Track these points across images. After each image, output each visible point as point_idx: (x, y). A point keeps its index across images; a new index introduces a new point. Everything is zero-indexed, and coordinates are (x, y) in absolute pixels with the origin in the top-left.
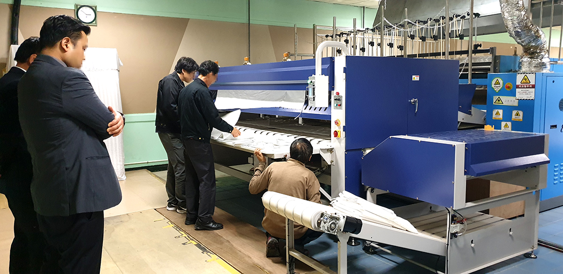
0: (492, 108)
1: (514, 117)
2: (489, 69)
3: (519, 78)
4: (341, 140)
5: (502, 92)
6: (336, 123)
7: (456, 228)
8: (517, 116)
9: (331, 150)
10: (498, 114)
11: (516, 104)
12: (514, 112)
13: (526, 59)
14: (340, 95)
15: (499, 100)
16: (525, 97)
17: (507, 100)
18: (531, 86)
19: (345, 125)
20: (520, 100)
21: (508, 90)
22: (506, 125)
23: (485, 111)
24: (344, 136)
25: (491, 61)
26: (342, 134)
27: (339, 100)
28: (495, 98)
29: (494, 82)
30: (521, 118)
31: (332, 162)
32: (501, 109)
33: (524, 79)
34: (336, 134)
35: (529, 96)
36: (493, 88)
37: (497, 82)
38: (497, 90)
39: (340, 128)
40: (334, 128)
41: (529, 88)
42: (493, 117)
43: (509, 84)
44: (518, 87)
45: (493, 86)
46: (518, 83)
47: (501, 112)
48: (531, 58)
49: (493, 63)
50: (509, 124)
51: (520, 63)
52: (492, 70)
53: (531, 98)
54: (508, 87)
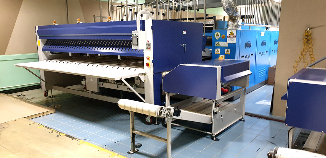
0: (214, 48)
1: (226, 52)
2: (212, 28)
3: (228, 33)
4: (151, 68)
5: (220, 40)
6: (148, 58)
7: (216, 109)
8: (228, 52)
9: (144, 74)
10: (218, 51)
11: (227, 46)
12: (226, 50)
13: (230, 23)
14: (149, 42)
15: (218, 44)
16: (231, 42)
17: (222, 44)
18: (234, 36)
19: (153, 59)
20: (229, 44)
21: (223, 38)
22: (222, 56)
23: (211, 50)
24: (153, 66)
25: (213, 23)
26: (151, 65)
27: (149, 45)
28: (216, 43)
29: (216, 34)
30: (229, 52)
31: (145, 80)
32: (219, 48)
33: (231, 33)
34: (148, 65)
35: (234, 41)
36: (215, 38)
37: (217, 35)
38: (217, 38)
39: (150, 61)
40: (146, 61)
41: (233, 37)
42: (215, 52)
43: (224, 35)
44: (228, 37)
45: (215, 36)
46: (228, 35)
47: (219, 50)
48: (233, 22)
49: (215, 24)
50: (224, 56)
51: (228, 25)
52: (214, 28)
53: (234, 43)
54: (223, 37)
